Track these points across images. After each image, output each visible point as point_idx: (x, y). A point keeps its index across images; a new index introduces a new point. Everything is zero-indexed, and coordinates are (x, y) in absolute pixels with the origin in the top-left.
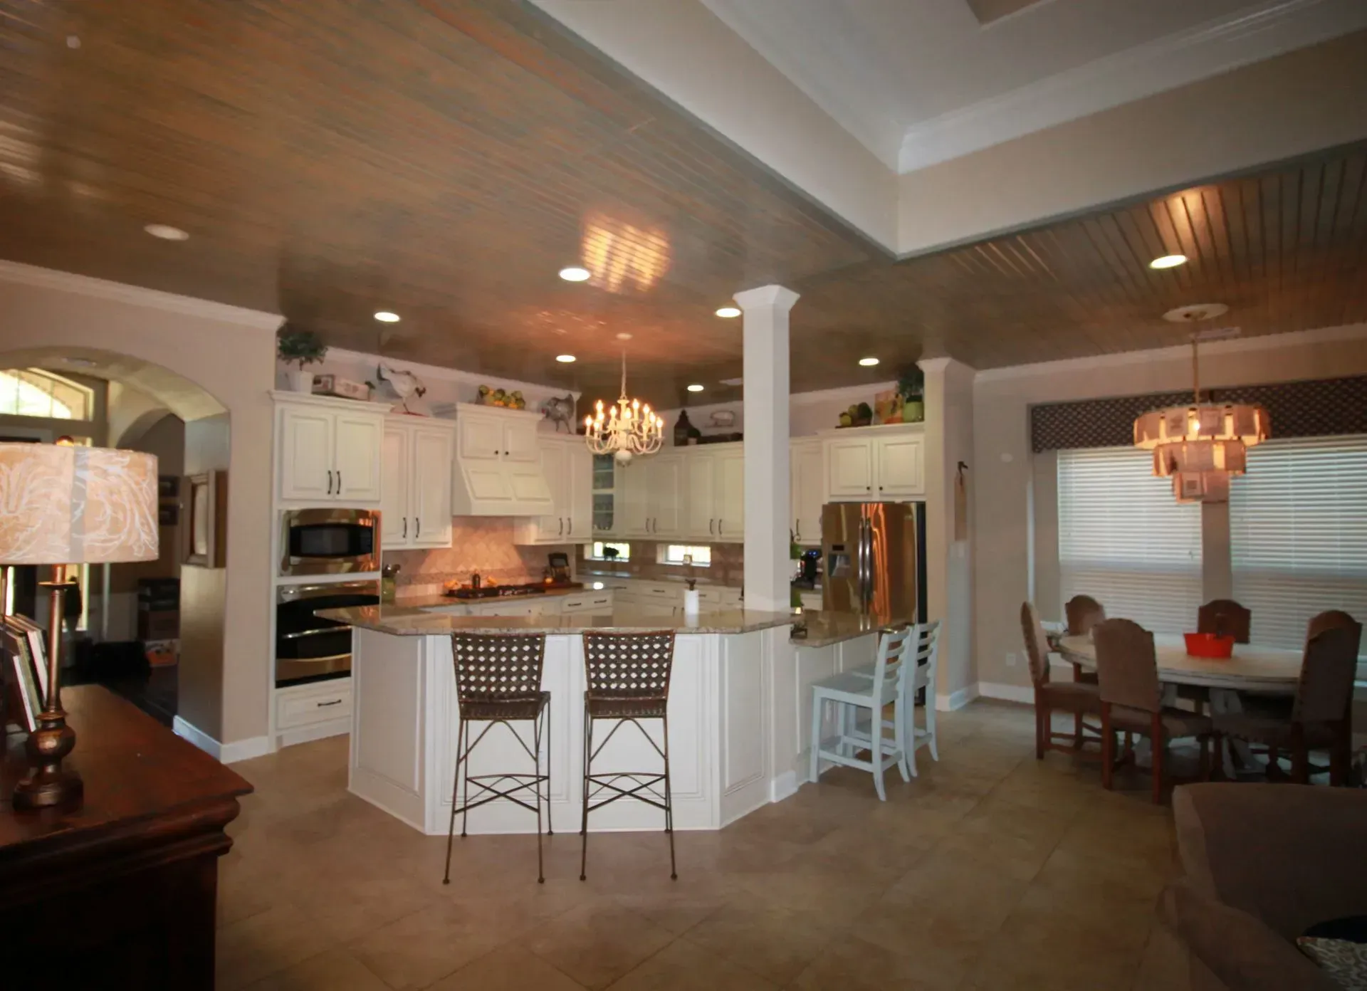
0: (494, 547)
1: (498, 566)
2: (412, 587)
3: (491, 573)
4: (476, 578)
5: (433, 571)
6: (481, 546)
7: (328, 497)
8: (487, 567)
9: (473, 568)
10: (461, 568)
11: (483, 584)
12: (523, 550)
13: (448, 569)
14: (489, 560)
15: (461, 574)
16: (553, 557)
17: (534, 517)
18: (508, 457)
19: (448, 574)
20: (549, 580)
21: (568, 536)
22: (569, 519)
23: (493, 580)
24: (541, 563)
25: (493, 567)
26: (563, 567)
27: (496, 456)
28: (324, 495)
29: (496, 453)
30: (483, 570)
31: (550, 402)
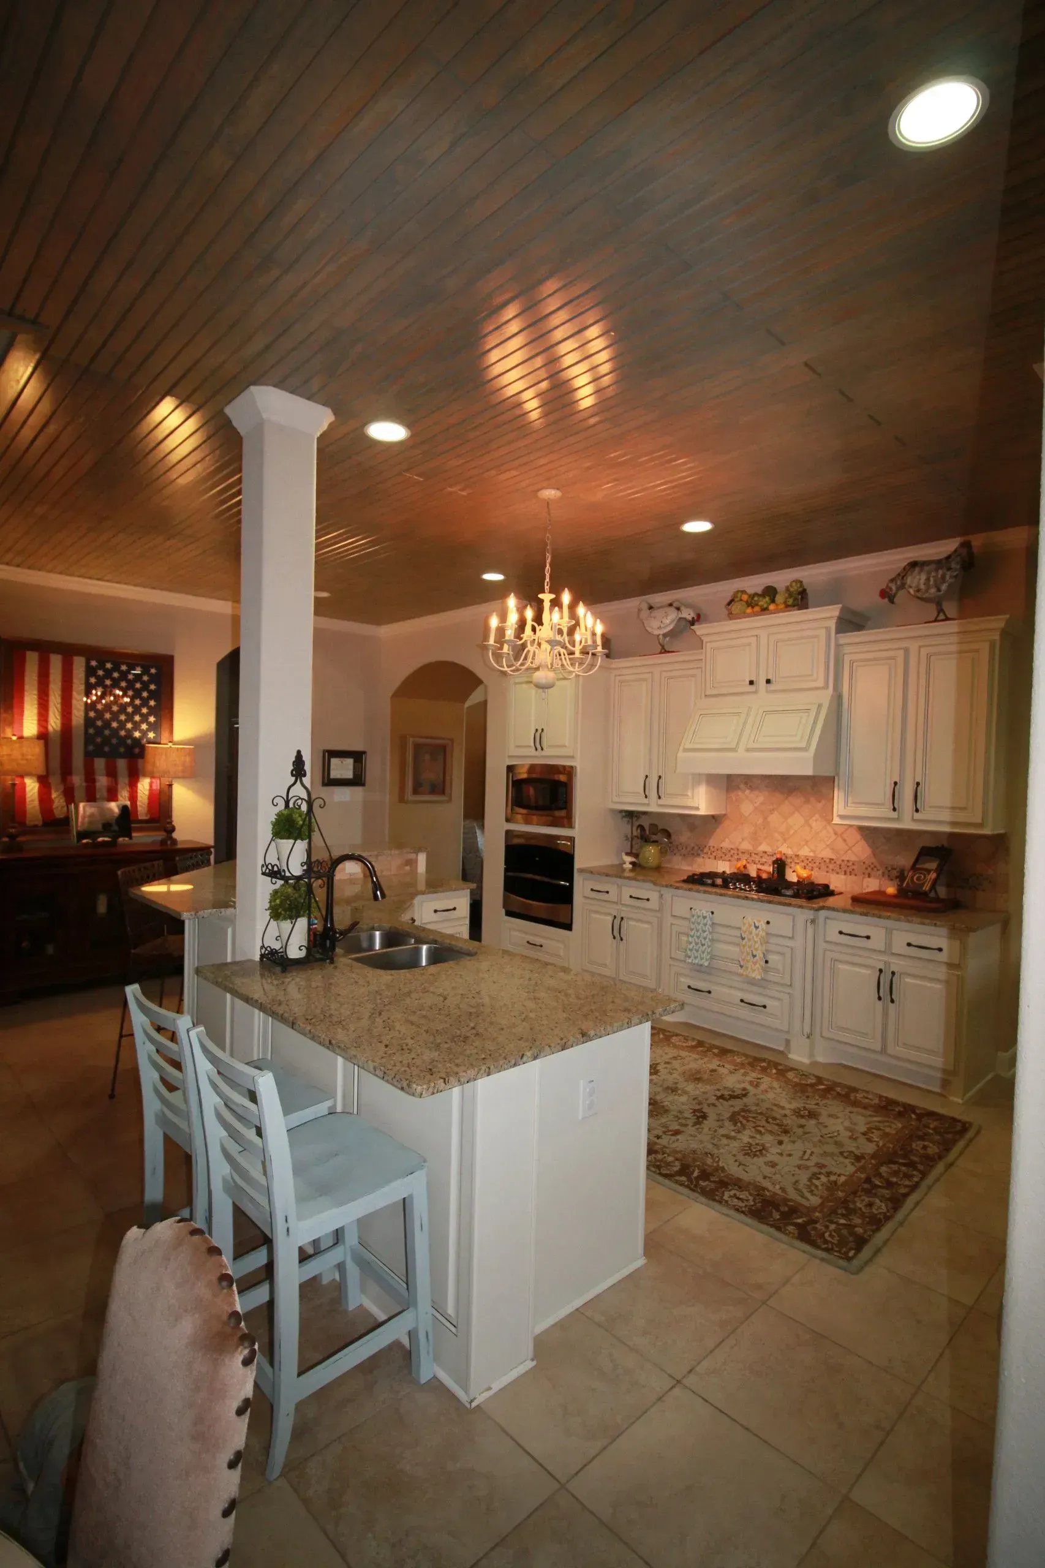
0: (817, 824)
1: (827, 854)
2: (699, 860)
3: (809, 862)
4: (780, 865)
5: (726, 844)
6: (796, 820)
7: (536, 754)
8: (805, 852)
9: (785, 850)
10: (764, 847)
11: (789, 876)
12: (868, 833)
13: (746, 846)
14: (807, 842)
15: (766, 855)
16: (925, 853)
17: (836, 778)
18: (771, 687)
19: (743, 853)
20: (891, 890)
21: (917, 816)
22: (918, 784)
23: (804, 874)
24: (905, 860)
25: (812, 854)
26: (929, 871)
27: (752, 688)
28: (532, 752)
29: (751, 683)
30: (797, 856)
31: (899, 575)
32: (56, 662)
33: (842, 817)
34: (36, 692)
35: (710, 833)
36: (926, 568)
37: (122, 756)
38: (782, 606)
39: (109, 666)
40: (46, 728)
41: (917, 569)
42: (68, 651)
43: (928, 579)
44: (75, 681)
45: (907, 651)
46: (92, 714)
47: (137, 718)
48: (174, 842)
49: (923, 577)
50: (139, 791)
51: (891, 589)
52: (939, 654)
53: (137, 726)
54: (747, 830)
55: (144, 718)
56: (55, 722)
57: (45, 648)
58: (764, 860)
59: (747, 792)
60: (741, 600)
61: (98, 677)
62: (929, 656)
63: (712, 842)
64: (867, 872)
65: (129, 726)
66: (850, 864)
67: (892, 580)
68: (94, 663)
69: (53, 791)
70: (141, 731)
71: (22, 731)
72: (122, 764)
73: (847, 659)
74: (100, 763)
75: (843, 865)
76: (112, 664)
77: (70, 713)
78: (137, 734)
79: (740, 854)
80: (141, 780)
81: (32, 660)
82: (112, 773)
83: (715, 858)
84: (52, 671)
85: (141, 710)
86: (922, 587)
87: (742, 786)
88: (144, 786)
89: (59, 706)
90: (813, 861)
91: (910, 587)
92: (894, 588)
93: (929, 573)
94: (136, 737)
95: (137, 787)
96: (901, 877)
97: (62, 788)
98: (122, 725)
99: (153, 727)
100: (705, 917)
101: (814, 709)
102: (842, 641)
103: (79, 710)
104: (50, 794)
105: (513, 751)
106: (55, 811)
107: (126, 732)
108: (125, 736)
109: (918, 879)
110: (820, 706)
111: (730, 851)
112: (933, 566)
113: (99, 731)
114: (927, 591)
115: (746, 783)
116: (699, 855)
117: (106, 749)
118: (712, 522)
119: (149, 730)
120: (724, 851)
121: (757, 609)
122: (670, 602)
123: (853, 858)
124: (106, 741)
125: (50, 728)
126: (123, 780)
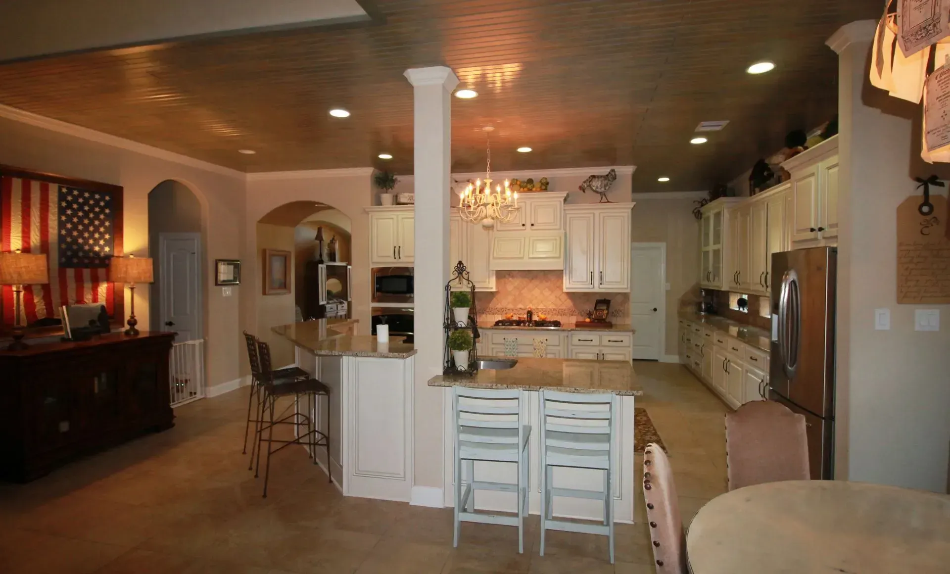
0: (547, 293)
1: (552, 307)
2: (484, 315)
3: (544, 311)
4: (530, 313)
5: (499, 306)
6: (536, 292)
7: (395, 261)
8: (541, 307)
9: (531, 306)
10: (520, 306)
11: (535, 318)
12: (572, 295)
13: (510, 306)
14: (542, 302)
15: (521, 310)
16: (598, 302)
17: (564, 271)
18: (533, 228)
19: (509, 310)
20: (588, 320)
21: (601, 286)
22: (601, 272)
23: (543, 316)
24: (590, 307)
25: (545, 308)
26: (603, 310)
27: (524, 228)
28: (392, 260)
29: (523, 225)
30: (537, 309)
31: (587, 180)
32: (35, 187)
33: (567, 288)
34: (20, 213)
35: (490, 301)
36: (600, 179)
37: (87, 267)
38: (539, 189)
39: (76, 193)
40: (29, 243)
41: (597, 179)
42: (45, 181)
43: (602, 184)
44: (51, 204)
45: (594, 214)
46: (63, 232)
47: (97, 236)
48: (137, 332)
49: (600, 183)
50: (99, 294)
51: (584, 186)
52: (608, 216)
53: (96, 241)
54: (510, 298)
55: (102, 235)
56: (35, 238)
57: (27, 177)
58: (520, 312)
59: (510, 279)
60: (517, 184)
61: (67, 202)
62: (604, 217)
63: (491, 305)
64: (571, 313)
65: (91, 242)
66: (563, 310)
67: (584, 182)
68: (64, 190)
69: (35, 297)
70: (100, 246)
71: (9, 245)
72: (87, 273)
73: (568, 216)
74: (70, 272)
75: (560, 311)
76: (78, 191)
77: (47, 231)
78: (97, 249)
79: (507, 311)
80: (100, 284)
81: (17, 184)
82: (79, 279)
83: (493, 314)
84: (32, 196)
85: (99, 229)
86: (599, 187)
87: (507, 276)
88: (103, 289)
89: (38, 224)
90: (545, 311)
91: (594, 186)
92: (586, 186)
93: (602, 181)
94: (96, 251)
95: (97, 291)
96: (590, 314)
97: (42, 294)
98: (86, 240)
99: (107, 243)
100: (513, 342)
101: (558, 238)
102: (566, 208)
103: (53, 228)
104: (33, 299)
105: (375, 259)
106: (37, 313)
107: (89, 246)
108: (89, 250)
109: (599, 314)
110: (560, 238)
111: (501, 309)
112: (603, 178)
113: (69, 245)
114: (600, 189)
115: (509, 275)
116: (483, 313)
117: (75, 261)
118: (532, 148)
119: (105, 245)
120: (498, 309)
121: (526, 189)
122: (468, 179)
123: (564, 307)
124: (75, 254)
125: (32, 244)
126: (88, 285)
